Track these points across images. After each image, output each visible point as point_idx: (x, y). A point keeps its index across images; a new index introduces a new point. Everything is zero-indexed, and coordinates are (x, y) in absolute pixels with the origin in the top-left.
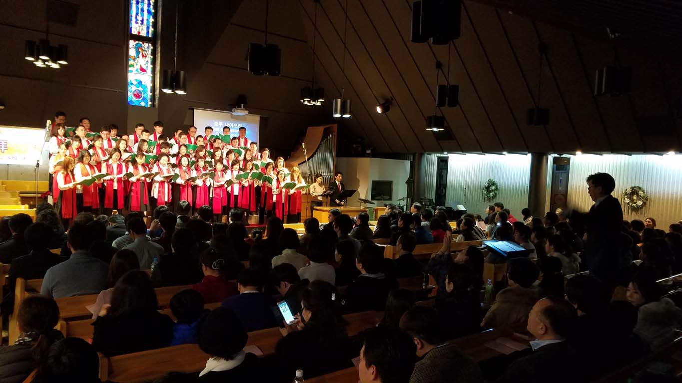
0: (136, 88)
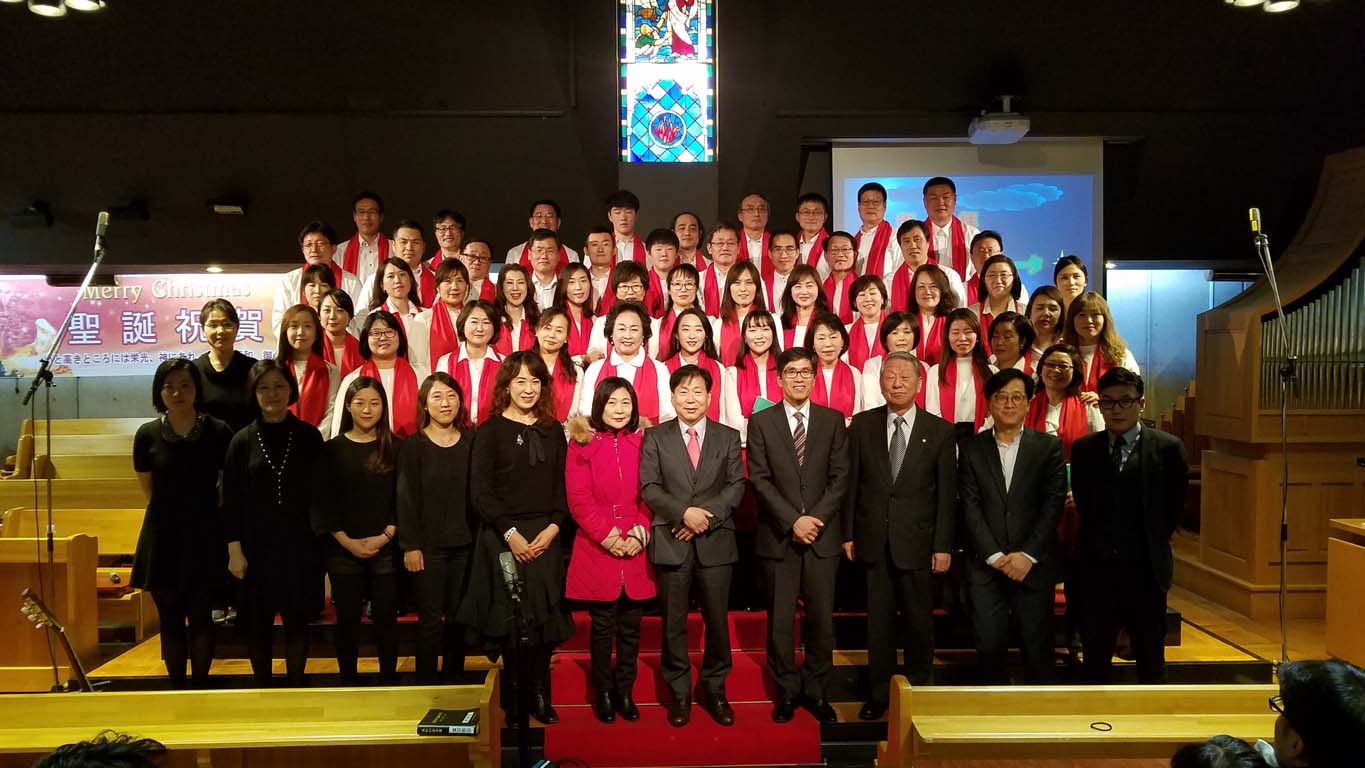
0: (665, 112)
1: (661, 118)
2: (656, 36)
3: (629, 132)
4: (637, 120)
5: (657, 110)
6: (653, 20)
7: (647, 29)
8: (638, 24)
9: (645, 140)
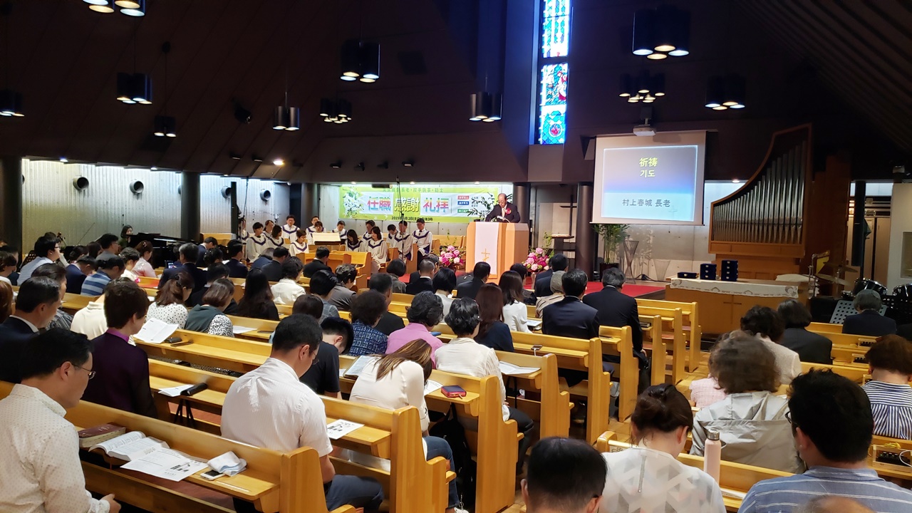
1: (553, 126)
2: (553, 94)
3: (542, 132)
4: (544, 127)
5: (552, 123)
6: (552, 88)
7: (550, 92)
8: (548, 90)
9: (547, 135)
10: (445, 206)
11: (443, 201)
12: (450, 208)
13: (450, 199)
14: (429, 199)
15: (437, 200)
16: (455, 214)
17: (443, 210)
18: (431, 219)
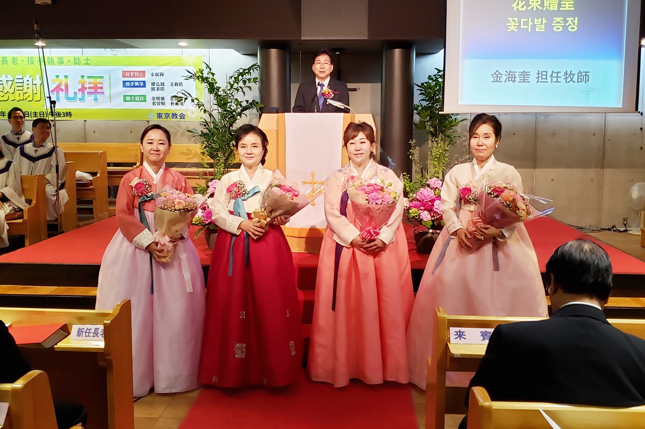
10: (96, 90)
11: (92, 80)
12: (107, 93)
13: (106, 77)
14: (62, 78)
15: (80, 79)
16: (118, 104)
17: (92, 97)
18: (69, 114)
